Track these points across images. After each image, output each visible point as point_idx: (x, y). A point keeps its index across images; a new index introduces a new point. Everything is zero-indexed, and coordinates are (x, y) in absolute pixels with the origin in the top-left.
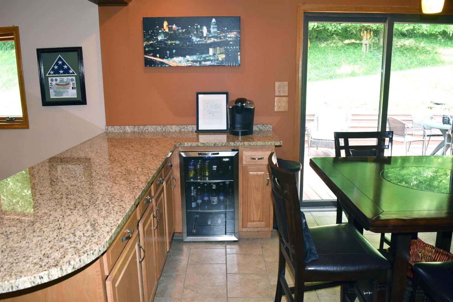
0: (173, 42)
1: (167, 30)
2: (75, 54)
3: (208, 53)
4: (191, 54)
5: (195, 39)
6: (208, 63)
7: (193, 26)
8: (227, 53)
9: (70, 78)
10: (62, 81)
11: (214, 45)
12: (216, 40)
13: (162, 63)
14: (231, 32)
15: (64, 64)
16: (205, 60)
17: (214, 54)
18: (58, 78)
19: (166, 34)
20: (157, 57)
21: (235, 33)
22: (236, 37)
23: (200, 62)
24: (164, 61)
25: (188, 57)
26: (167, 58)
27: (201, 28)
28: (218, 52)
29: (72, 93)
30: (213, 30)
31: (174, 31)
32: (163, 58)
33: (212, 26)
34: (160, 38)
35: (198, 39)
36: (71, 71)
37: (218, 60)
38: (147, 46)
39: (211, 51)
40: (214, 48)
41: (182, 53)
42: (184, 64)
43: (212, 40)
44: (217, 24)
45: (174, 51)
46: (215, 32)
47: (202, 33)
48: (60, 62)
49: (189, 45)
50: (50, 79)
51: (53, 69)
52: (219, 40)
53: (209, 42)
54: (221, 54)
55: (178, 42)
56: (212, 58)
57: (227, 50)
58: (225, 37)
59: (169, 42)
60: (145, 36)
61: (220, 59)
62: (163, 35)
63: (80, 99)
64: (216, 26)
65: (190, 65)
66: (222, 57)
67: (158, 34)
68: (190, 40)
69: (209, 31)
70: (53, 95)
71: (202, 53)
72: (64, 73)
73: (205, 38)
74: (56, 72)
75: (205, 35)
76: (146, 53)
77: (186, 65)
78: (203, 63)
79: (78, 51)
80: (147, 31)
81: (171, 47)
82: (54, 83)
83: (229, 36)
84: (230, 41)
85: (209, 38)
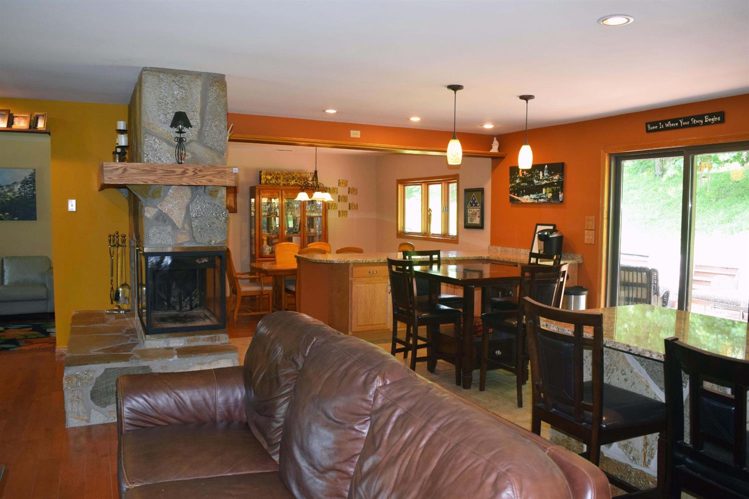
0: (524, 184)
1: (521, 176)
2: (480, 193)
3: (542, 192)
4: (533, 194)
5: (536, 181)
6: (542, 200)
7: (534, 171)
8: (553, 192)
9: (477, 209)
10: (474, 212)
11: (546, 186)
12: (547, 182)
13: (518, 200)
14: (556, 175)
15: (475, 199)
16: (541, 198)
17: (546, 193)
18: (472, 209)
19: (520, 177)
20: (515, 195)
21: (558, 176)
22: (559, 179)
23: (538, 199)
24: (519, 198)
25: (531, 195)
26: (520, 197)
27: (539, 173)
28: (548, 192)
29: (477, 221)
30: (546, 174)
31: (525, 176)
32: (518, 196)
33: (545, 171)
34: (517, 181)
35: (537, 182)
36: (478, 205)
37: (547, 198)
38: (511, 187)
39: (544, 190)
40: (546, 188)
41: (528, 193)
42: (529, 201)
43: (545, 182)
44: (548, 169)
45: (524, 191)
46: (547, 176)
47: (539, 176)
48: (474, 198)
49: (532, 187)
50: (469, 210)
51: (470, 204)
52: (549, 182)
53: (543, 183)
54: (550, 193)
55: (526, 184)
56: (544, 196)
57: (553, 189)
58: (552, 179)
59: (522, 184)
60: (510, 179)
61: (549, 197)
62: (519, 179)
63: (480, 225)
64: (547, 171)
65: (532, 201)
66: (550, 195)
67: (516, 178)
68: (533, 182)
69: (543, 175)
70: (469, 222)
71: (539, 193)
72: (475, 206)
73: (541, 180)
74: (472, 205)
75: (541, 178)
76: (511, 192)
77: (530, 202)
78: (539, 200)
79: (482, 190)
80: (511, 177)
81: (522, 188)
82: (470, 212)
83: (554, 178)
84: (555, 182)
85: (543, 180)
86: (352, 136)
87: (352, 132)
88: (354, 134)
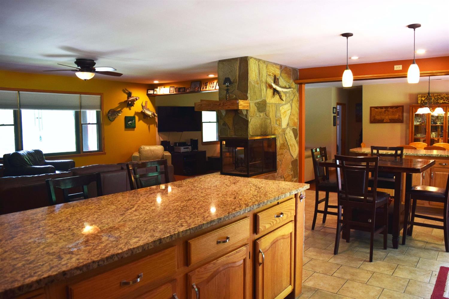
86: (395, 69)
87: (395, 67)
88: (397, 68)
